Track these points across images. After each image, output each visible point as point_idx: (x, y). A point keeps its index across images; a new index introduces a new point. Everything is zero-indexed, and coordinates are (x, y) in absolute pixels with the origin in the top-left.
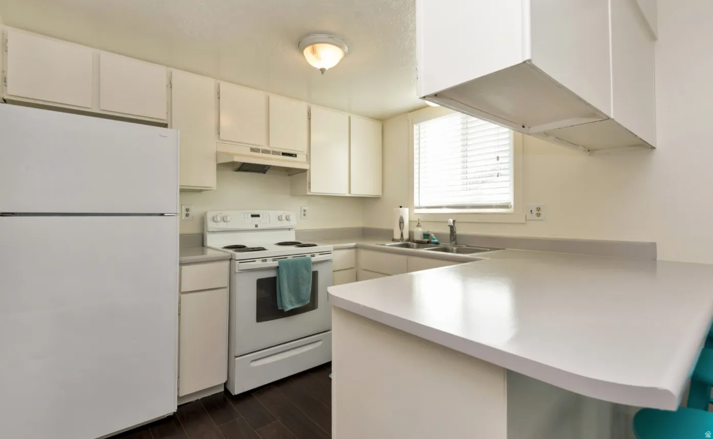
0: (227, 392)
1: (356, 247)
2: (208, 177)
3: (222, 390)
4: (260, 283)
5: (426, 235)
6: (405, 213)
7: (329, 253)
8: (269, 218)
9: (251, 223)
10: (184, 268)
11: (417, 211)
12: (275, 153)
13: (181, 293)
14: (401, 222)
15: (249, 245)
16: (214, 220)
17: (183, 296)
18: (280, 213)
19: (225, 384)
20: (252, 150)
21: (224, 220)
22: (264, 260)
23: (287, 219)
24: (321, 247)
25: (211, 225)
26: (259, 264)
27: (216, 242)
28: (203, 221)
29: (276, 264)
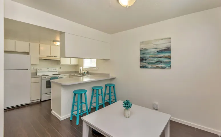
0: (41, 101)
1: (70, 75)
2: (37, 62)
3: (39, 100)
4: (47, 81)
5: (84, 73)
6: (81, 68)
7: (63, 76)
8: (52, 69)
9: (47, 70)
10: (32, 79)
11: (84, 68)
12: (52, 57)
13: (31, 83)
14: (80, 70)
15: (46, 75)
16: (39, 70)
17: (32, 84)
18: (54, 68)
19: (40, 99)
20: (47, 56)
21: (41, 70)
22: (48, 77)
23: (56, 69)
24: (61, 75)
25: (38, 71)
26: (47, 78)
27: (39, 74)
28: (37, 70)
29: (50, 78)
